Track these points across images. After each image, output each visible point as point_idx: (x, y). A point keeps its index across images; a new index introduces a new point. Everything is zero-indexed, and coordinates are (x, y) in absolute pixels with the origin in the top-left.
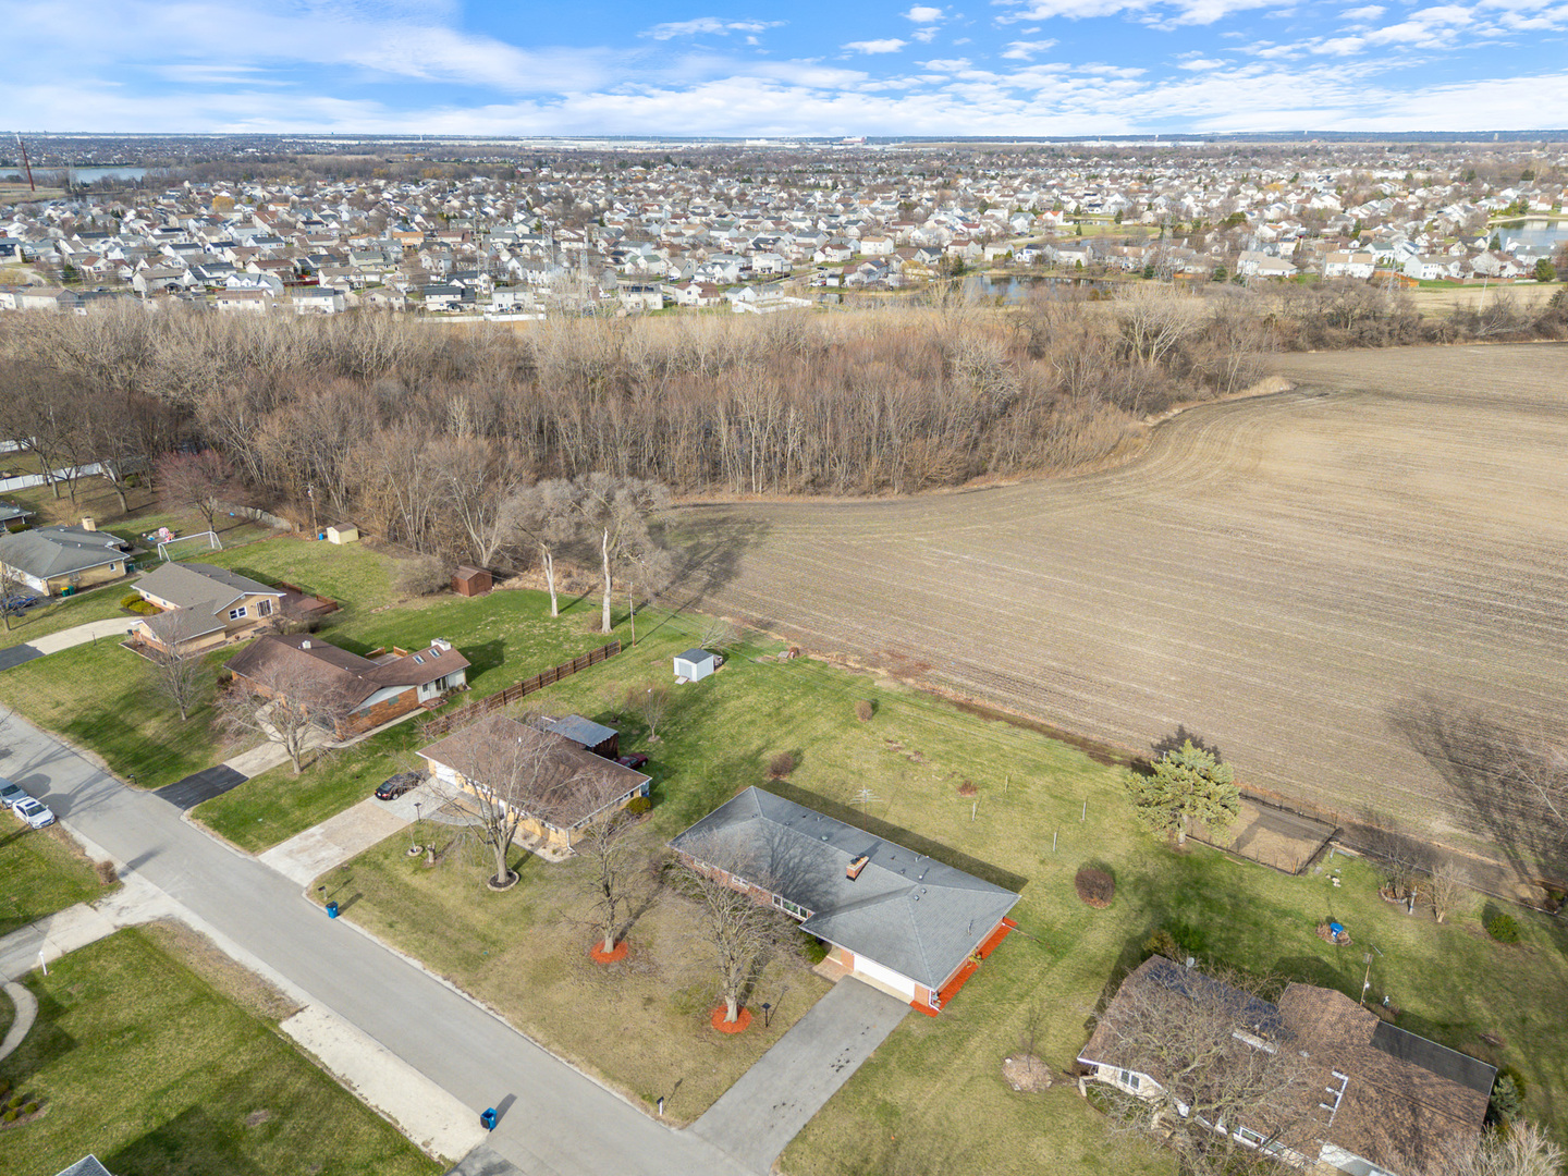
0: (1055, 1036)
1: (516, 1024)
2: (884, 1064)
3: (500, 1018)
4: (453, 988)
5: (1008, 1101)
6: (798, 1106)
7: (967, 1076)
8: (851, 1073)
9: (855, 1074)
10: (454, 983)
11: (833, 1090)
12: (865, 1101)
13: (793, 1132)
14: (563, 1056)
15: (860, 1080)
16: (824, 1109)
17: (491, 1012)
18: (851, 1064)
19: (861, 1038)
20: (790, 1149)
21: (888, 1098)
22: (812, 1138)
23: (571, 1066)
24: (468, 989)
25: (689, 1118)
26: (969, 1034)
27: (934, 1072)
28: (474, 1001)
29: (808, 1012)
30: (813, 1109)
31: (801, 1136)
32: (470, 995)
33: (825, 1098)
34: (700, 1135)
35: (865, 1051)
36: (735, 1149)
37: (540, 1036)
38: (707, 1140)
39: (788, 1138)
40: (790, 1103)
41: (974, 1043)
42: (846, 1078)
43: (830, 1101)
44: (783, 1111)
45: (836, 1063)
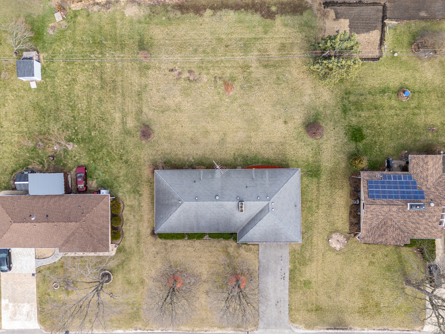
0: (338, 219)
1: (176, 330)
2: (295, 267)
3: (169, 331)
4: (142, 331)
5: (338, 257)
6: (282, 300)
7: (321, 254)
8: (288, 278)
9: (290, 277)
10: (140, 329)
11: (287, 287)
12: (299, 285)
13: (287, 309)
14: (202, 331)
15: (292, 278)
16: (290, 296)
17: (164, 331)
18: (286, 274)
19: (282, 262)
20: (290, 316)
21: (304, 279)
22: (293, 308)
23: (208, 332)
24: (147, 328)
25: (256, 325)
26: (312, 236)
27: (310, 260)
28: (154, 331)
29: (259, 262)
30: (287, 298)
31: (290, 309)
32: (151, 330)
33: (287, 292)
34: (263, 328)
35: (287, 267)
36: (276, 326)
37: (188, 329)
38: (266, 328)
39: (287, 312)
40: (279, 301)
41: (315, 239)
42: (288, 280)
43: (290, 292)
44: (279, 304)
45: (282, 277)
